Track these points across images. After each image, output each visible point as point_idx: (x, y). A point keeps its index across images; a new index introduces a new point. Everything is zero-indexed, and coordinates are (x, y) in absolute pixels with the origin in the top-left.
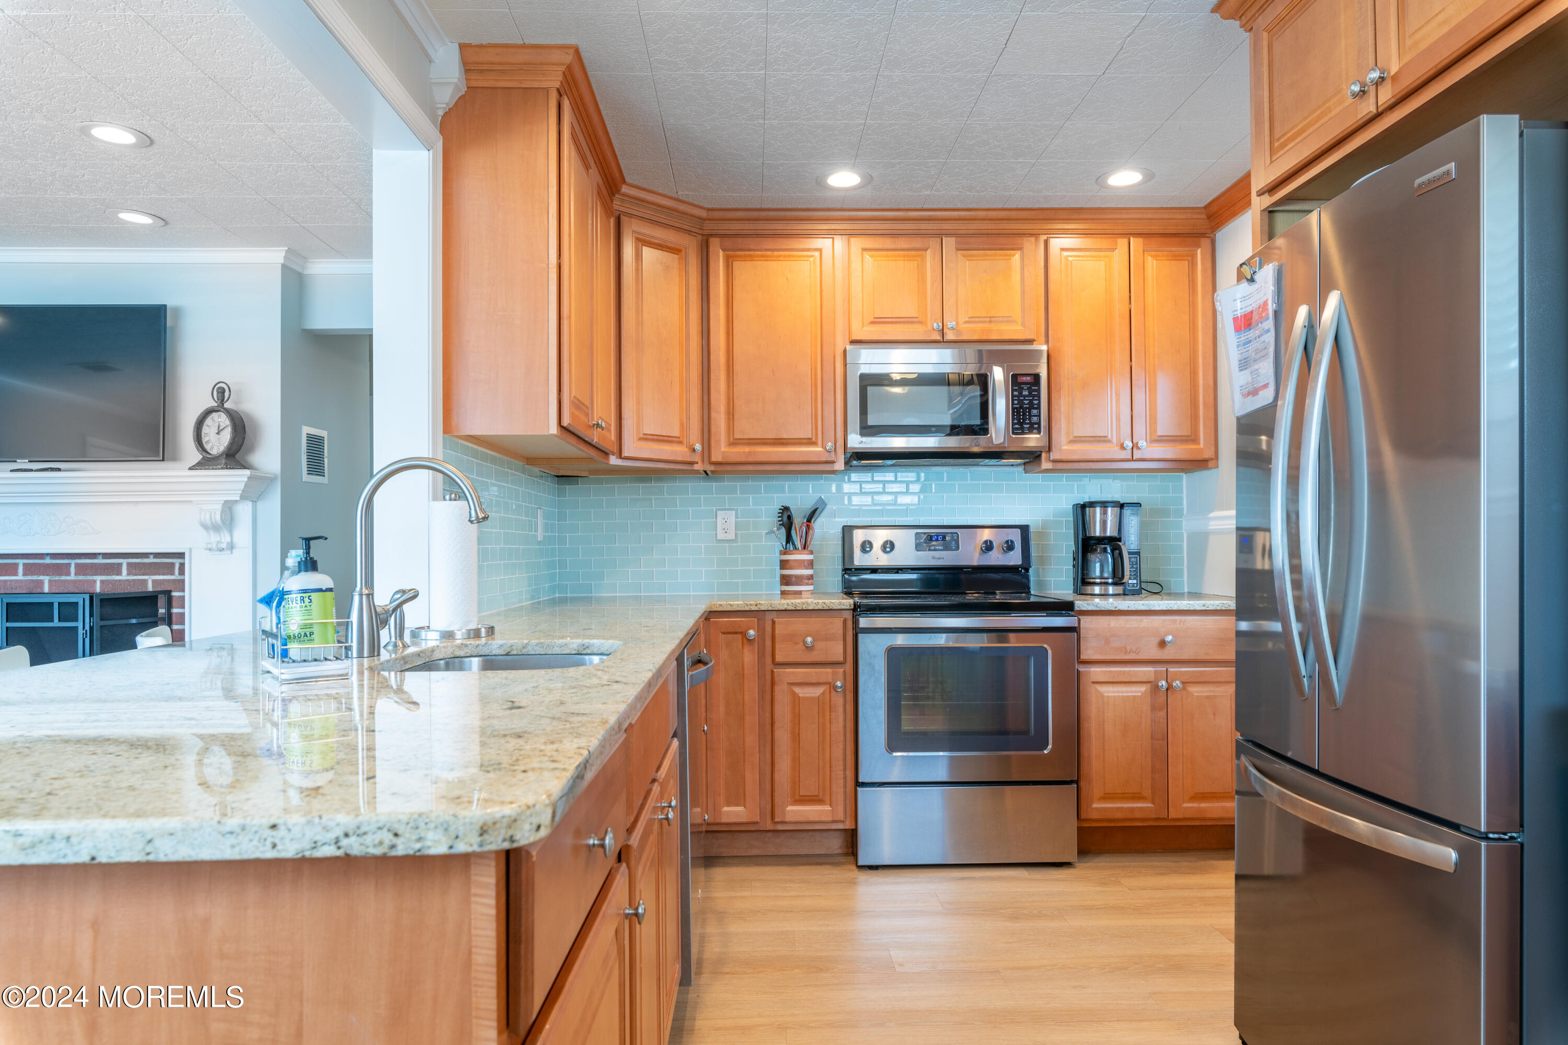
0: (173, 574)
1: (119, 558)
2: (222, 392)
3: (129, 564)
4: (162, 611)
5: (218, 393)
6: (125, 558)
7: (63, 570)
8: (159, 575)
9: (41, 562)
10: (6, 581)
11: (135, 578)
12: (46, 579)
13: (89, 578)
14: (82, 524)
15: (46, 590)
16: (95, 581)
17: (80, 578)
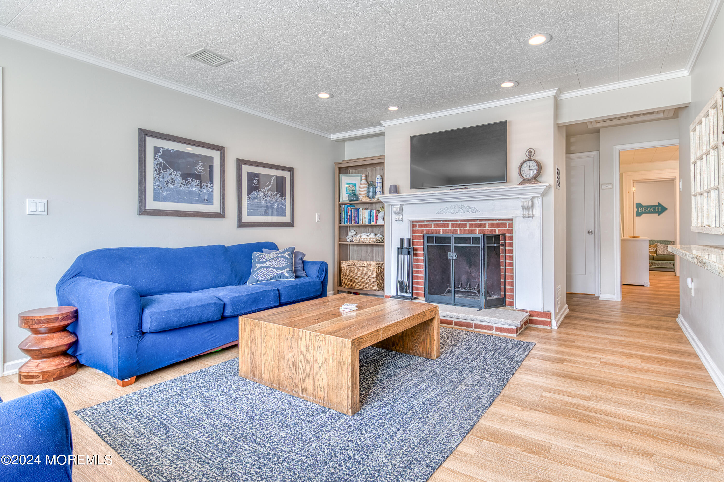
0: (506, 227)
1: (485, 221)
2: (530, 152)
3: (489, 223)
4: (502, 242)
5: (529, 153)
6: (487, 221)
7: (464, 226)
8: (500, 227)
9: (457, 223)
10: (445, 230)
11: (491, 229)
12: (459, 229)
13: (474, 229)
14: (473, 208)
15: (459, 233)
16: (476, 230)
17: (471, 229)
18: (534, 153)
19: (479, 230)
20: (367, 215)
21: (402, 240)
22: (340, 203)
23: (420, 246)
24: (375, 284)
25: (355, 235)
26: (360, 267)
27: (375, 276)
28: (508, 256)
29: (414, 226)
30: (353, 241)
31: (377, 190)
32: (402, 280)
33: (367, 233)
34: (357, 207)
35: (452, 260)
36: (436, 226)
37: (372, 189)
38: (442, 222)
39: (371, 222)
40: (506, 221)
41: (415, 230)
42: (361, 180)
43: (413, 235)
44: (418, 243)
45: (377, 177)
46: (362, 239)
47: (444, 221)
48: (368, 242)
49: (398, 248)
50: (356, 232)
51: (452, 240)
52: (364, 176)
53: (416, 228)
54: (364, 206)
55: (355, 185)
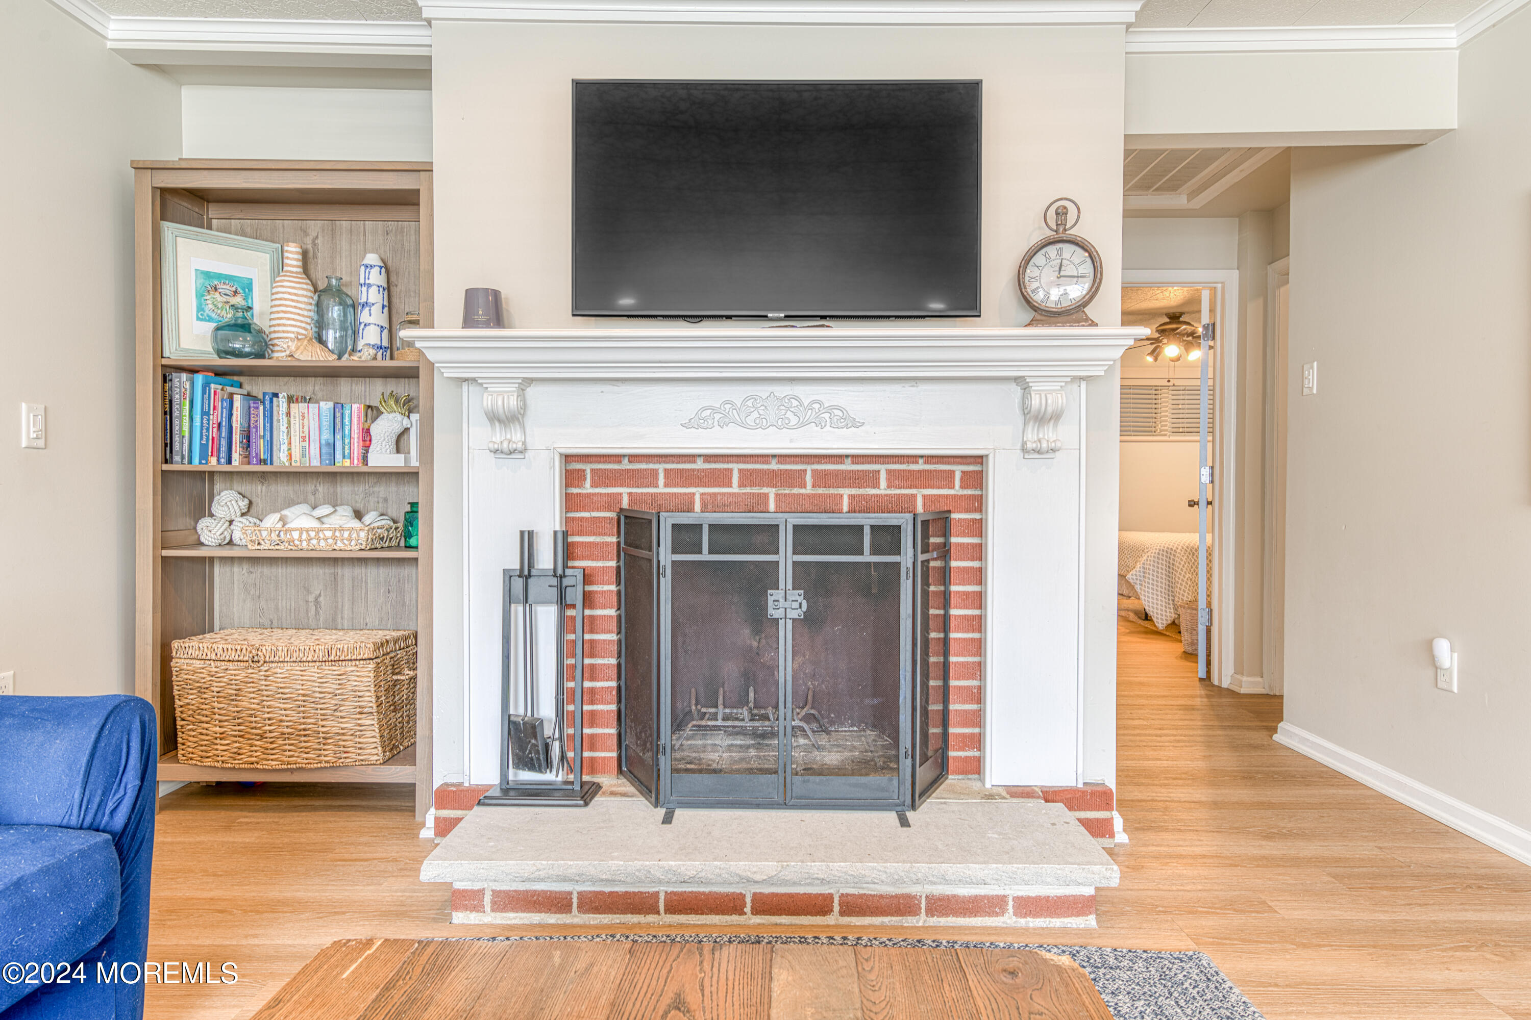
0: (952, 487)
1: (876, 463)
2: (1062, 213)
3: (889, 472)
5: (1057, 214)
6: (884, 463)
7: (796, 479)
8: (932, 488)
9: (765, 467)
10: (715, 494)
11: (898, 491)
12: (771, 492)
13: (832, 491)
14: (837, 412)
15: (772, 507)
16: (842, 496)
17: (820, 491)
18: (1079, 217)
19: (852, 497)
20: (314, 425)
21: (528, 540)
22: (164, 362)
23: (600, 564)
24: (368, 734)
25: (243, 515)
26: (287, 667)
27: (369, 701)
28: (958, 592)
29: (571, 478)
30: (230, 543)
31: (364, 317)
32: (529, 714)
33: (314, 508)
34: (260, 387)
35: (781, 622)
36: (673, 478)
37: (335, 312)
38: (700, 465)
39: (339, 456)
40: (954, 463)
41: (579, 494)
42: (279, 267)
43: (570, 515)
44: (593, 551)
45: (365, 262)
46: (296, 535)
47: (709, 458)
48: (324, 545)
49: (508, 575)
50: (251, 503)
51: (786, 540)
52: (293, 252)
53: (581, 486)
54: (295, 387)
55: (248, 286)
